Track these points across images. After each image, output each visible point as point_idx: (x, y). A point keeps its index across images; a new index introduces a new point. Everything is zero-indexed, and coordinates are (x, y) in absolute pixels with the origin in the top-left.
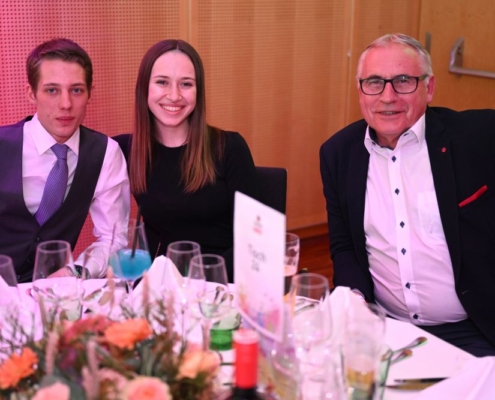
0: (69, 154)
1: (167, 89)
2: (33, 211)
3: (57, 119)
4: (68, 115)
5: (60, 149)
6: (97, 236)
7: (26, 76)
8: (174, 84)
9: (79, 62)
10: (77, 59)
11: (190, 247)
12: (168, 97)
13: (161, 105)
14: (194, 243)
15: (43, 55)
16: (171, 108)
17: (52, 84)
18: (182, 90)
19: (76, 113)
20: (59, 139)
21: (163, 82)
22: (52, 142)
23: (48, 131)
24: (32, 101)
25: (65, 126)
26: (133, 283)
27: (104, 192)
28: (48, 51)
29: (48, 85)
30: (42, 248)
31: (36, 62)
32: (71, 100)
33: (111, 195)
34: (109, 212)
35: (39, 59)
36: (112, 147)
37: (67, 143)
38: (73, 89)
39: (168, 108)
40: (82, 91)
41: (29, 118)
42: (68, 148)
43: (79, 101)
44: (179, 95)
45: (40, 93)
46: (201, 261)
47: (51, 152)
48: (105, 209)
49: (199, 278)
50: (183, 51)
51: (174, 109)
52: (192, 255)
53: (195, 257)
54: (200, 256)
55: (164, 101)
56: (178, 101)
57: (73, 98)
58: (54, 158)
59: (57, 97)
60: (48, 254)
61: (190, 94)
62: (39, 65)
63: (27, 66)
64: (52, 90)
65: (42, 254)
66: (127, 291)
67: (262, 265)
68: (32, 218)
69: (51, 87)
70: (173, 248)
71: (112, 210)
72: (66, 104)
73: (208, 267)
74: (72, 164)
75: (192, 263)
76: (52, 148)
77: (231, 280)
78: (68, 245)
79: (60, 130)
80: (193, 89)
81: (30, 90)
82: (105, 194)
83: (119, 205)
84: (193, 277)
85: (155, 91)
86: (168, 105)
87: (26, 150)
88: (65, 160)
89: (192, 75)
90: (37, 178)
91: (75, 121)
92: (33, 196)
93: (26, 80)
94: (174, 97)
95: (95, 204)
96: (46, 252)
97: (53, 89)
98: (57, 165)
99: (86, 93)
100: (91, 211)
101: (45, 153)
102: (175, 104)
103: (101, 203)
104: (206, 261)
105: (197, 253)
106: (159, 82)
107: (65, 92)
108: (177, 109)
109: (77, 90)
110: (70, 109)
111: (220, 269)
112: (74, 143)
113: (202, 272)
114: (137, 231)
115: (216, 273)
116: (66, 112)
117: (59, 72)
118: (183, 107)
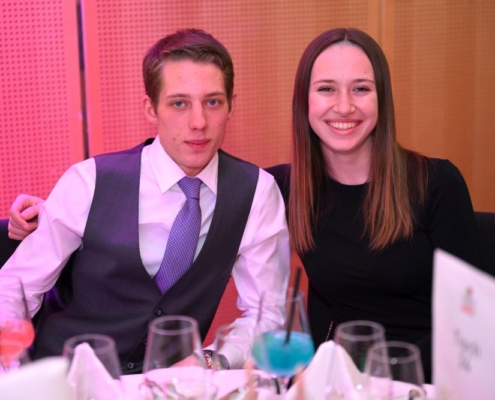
0: (203, 191)
1: (333, 97)
2: (152, 271)
3: (186, 142)
4: (202, 138)
5: (190, 185)
6: (242, 309)
7: (142, 84)
8: (344, 90)
9: (216, 62)
10: (213, 58)
11: (368, 331)
12: (335, 109)
13: (327, 122)
14: (375, 326)
15: (167, 55)
16: (341, 126)
17: (180, 95)
18: (355, 97)
19: (211, 134)
20: (188, 171)
21: (328, 88)
22: (180, 175)
23: (174, 160)
24: (152, 119)
25: (197, 152)
26: (286, 381)
27: (252, 246)
28: (173, 48)
29: (174, 96)
30: (158, 327)
31: (156, 65)
32: (205, 116)
33: (262, 251)
34: (260, 275)
35: (160, 61)
36: (265, 182)
37: (199, 176)
38: (209, 100)
39: (336, 125)
40: (221, 102)
41: (150, 142)
42: (202, 182)
43: (216, 117)
44: (351, 105)
45: (162, 107)
46: (385, 352)
47: (178, 188)
48: (254, 271)
49: (382, 375)
50: (353, 42)
51: (345, 126)
52: (372, 343)
53: (377, 346)
54: (383, 345)
55: (331, 116)
56: (351, 113)
57: (209, 113)
58: (182, 198)
59: (187, 114)
60: (166, 337)
61: (368, 102)
62: (160, 69)
63: (144, 70)
64: (179, 103)
65: (157, 336)
66: (278, 392)
67: (474, 362)
68: (150, 282)
69: (178, 99)
70: (344, 331)
71: (264, 272)
72: (200, 123)
73: (394, 361)
74: (208, 207)
75: (371, 355)
76: (179, 183)
77: (428, 379)
78: (194, 324)
79: (191, 158)
80: (373, 96)
81: (148, 104)
82: (255, 250)
83: (274, 266)
84: (373, 373)
85: (318, 102)
86: (336, 121)
87: (145, 186)
88: (198, 199)
89: (369, 75)
90: (158, 225)
91: (212, 144)
92: (153, 252)
93: (143, 89)
94: (344, 108)
95: (239, 264)
96: (162, 333)
97: (181, 102)
98: (186, 208)
99: (226, 105)
100: (234, 273)
101: (170, 189)
102: (346, 118)
103: (248, 263)
104: (393, 353)
105: (378, 340)
106: (321, 89)
107: (197, 105)
108: (350, 125)
109: (213, 102)
110: (204, 129)
111: (412, 365)
112: (210, 177)
113: (387, 369)
114: (293, 305)
115: (405, 371)
116: (200, 133)
117: (188, 77)
118: (359, 122)
